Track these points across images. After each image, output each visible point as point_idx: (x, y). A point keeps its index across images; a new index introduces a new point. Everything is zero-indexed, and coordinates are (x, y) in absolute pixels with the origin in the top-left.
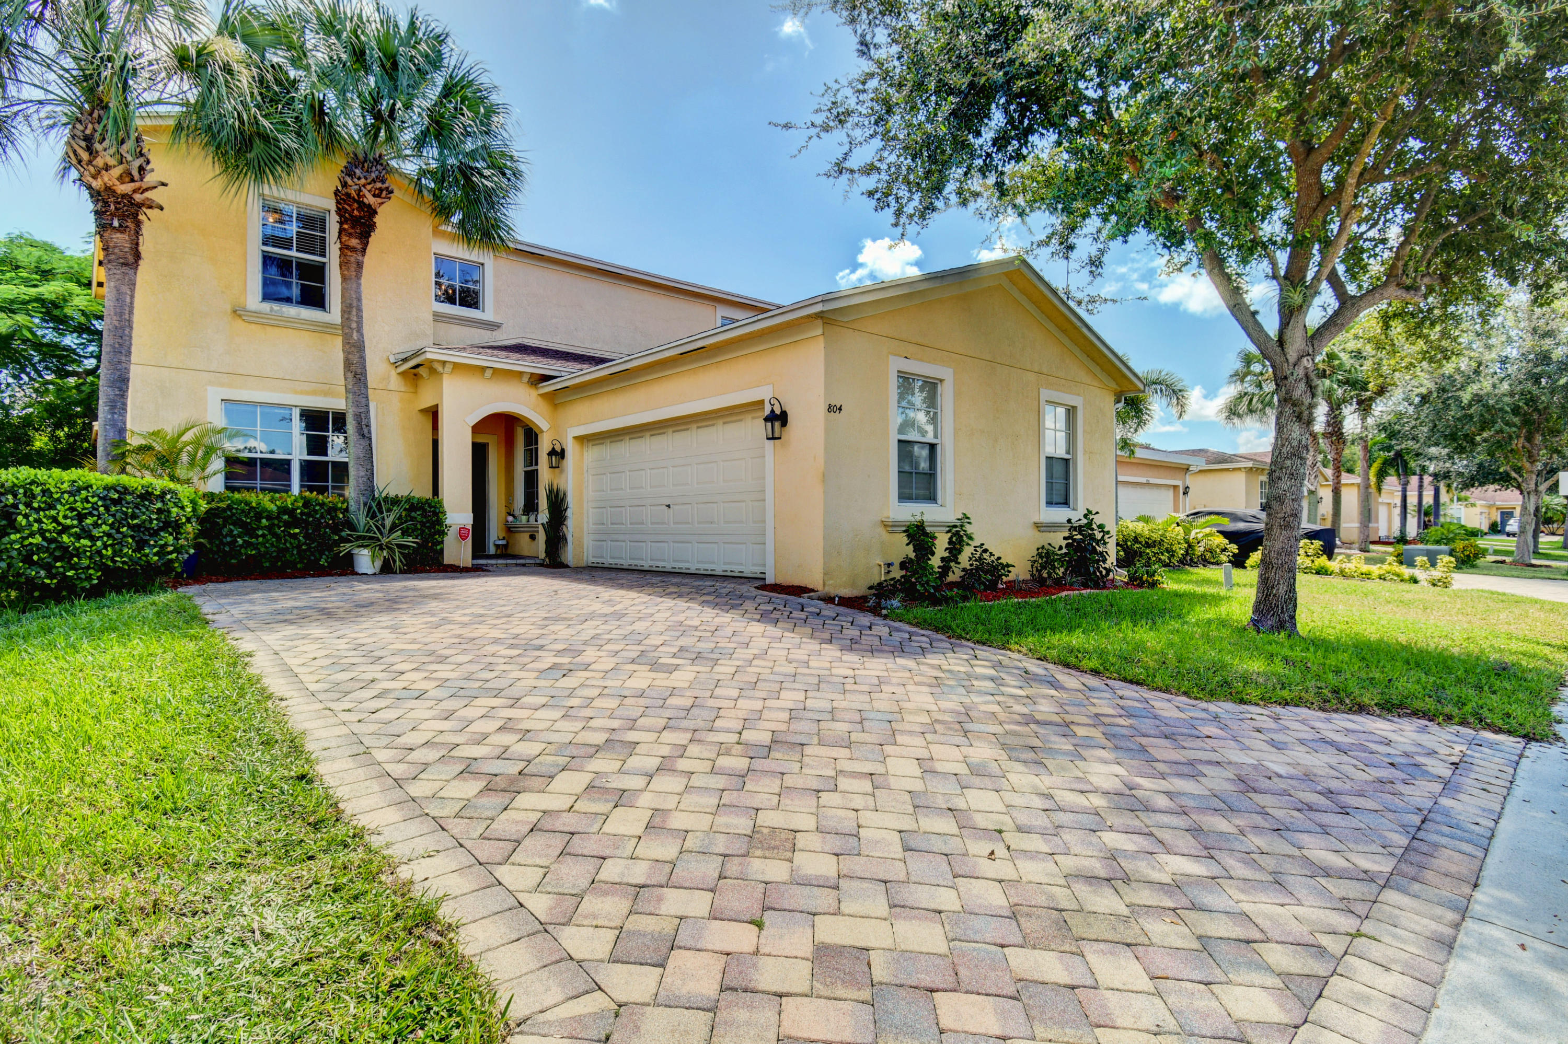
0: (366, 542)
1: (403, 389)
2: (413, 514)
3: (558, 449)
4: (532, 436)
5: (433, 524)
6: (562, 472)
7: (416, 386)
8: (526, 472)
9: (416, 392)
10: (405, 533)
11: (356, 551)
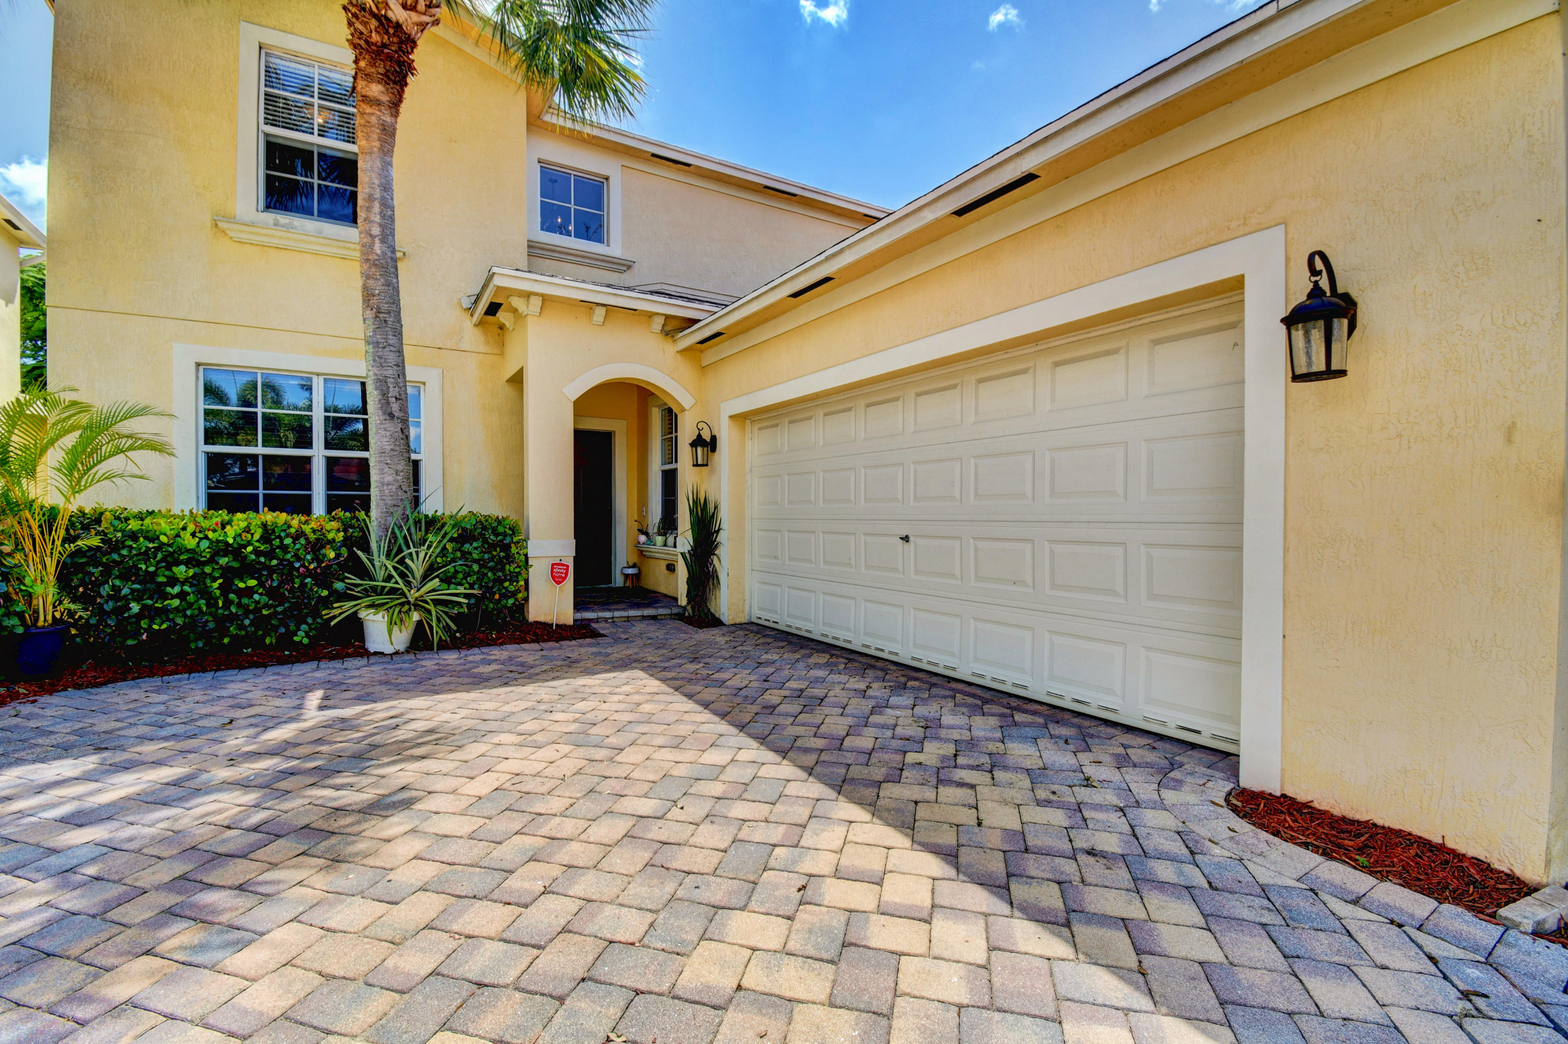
0: (379, 600)
1: (483, 348)
2: (467, 547)
3: (707, 436)
4: (671, 418)
5: (501, 564)
6: (712, 472)
7: (502, 345)
8: (664, 472)
9: (502, 354)
10: (447, 580)
11: (363, 614)
